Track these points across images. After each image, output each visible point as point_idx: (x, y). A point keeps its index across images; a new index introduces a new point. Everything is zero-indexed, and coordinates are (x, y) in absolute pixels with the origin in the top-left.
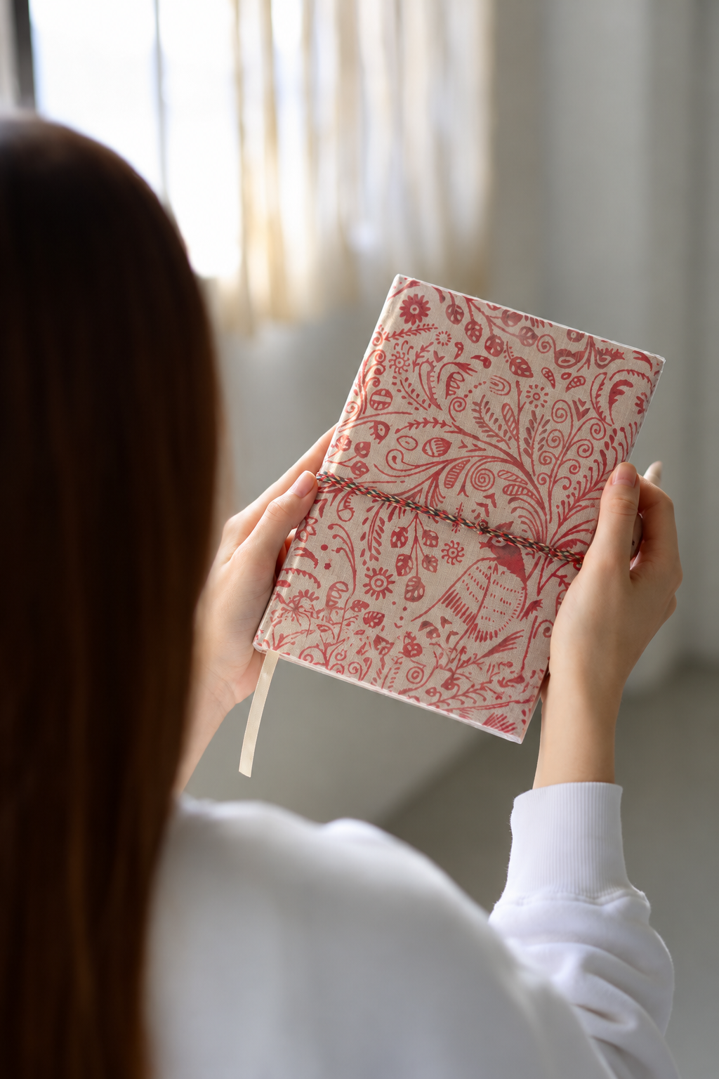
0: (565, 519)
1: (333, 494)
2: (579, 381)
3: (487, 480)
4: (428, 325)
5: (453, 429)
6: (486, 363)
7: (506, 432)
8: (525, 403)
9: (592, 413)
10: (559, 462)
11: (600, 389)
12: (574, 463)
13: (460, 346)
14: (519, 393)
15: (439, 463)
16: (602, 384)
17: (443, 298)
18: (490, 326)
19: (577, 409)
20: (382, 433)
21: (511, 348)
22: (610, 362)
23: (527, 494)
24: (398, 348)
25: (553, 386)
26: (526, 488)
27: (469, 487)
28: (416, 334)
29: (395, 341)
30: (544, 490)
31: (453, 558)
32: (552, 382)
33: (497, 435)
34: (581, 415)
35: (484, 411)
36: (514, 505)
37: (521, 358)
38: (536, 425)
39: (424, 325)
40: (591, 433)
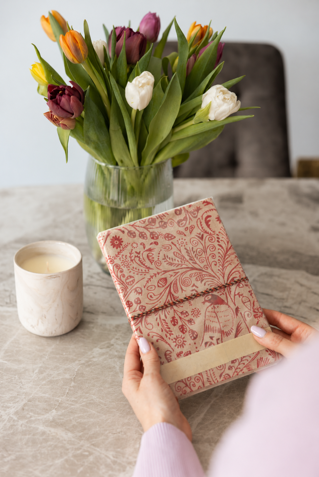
0: (224, 274)
1: (140, 323)
2: (192, 227)
3: (188, 281)
4: (126, 244)
5: (163, 273)
6: (156, 243)
7: (181, 261)
8: (180, 247)
9: (205, 235)
10: (207, 258)
11: (201, 225)
12: (212, 255)
13: (142, 244)
14: (175, 245)
15: (167, 287)
16: (201, 223)
17: (123, 232)
18: (148, 230)
19: (199, 237)
20: (140, 291)
21: (160, 232)
22: (198, 213)
23: (205, 276)
24: (122, 259)
25: (185, 235)
26: (203, 274)
27: (184, 288)
28: (124, 250)
29: (119, 257)
30: (209, 271)
31: (197, 315)
32: (184, 234)
33: (179, 264)
34: (202, 238)
35: (168, 259)
36: (203, 282)
37: (166, 234)
38: (190, 252)
39: (124, 246)
40: (210, 242)
